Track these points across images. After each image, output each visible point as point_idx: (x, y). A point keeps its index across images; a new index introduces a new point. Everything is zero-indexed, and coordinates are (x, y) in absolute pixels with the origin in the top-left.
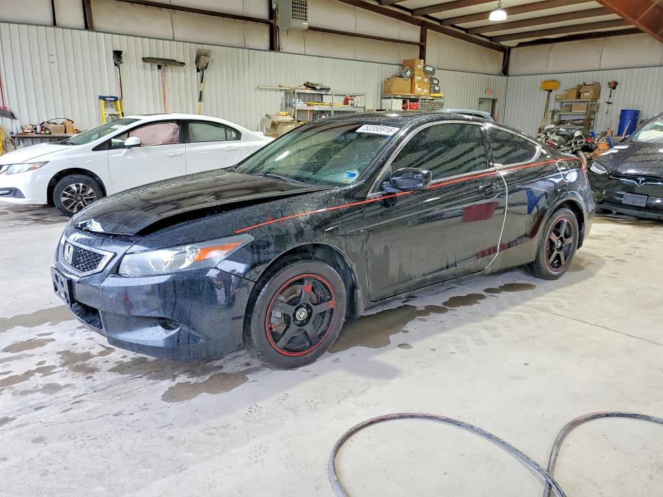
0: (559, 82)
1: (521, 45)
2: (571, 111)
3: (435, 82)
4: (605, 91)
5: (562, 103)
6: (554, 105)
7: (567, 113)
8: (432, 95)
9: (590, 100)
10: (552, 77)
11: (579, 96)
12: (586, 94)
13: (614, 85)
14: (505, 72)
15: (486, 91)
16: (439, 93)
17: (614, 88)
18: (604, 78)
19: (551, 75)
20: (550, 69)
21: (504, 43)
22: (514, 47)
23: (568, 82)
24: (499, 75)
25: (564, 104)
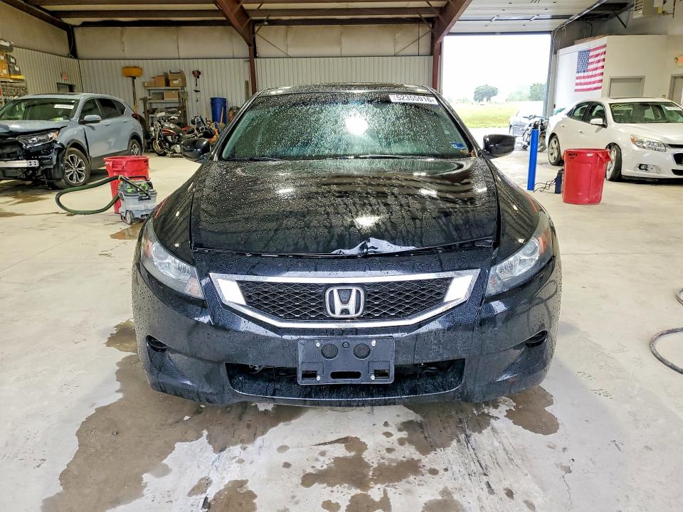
0: (141, 69)
1: (85, 24)
2: (163, 99)
3: (12, 60)
4: (190, 80)
5: (149, 90)
6: (141, 93)
7: (160, 101)
8: (12, 77)
9: (180, 88)
10: (132, 63)
11: (168, 83)
12: (175, 82)
13: (197, 74)
14: (74, 53)
15: (61, 76)
16: (20, 75)
17: (198, 77)
18: (187, 67)
19: (132, 61)
20: (128, 54)
21: (67, 20)
22: (79, 26)
23: (152, 70)
24: (68, 57)
25: (152, 92)
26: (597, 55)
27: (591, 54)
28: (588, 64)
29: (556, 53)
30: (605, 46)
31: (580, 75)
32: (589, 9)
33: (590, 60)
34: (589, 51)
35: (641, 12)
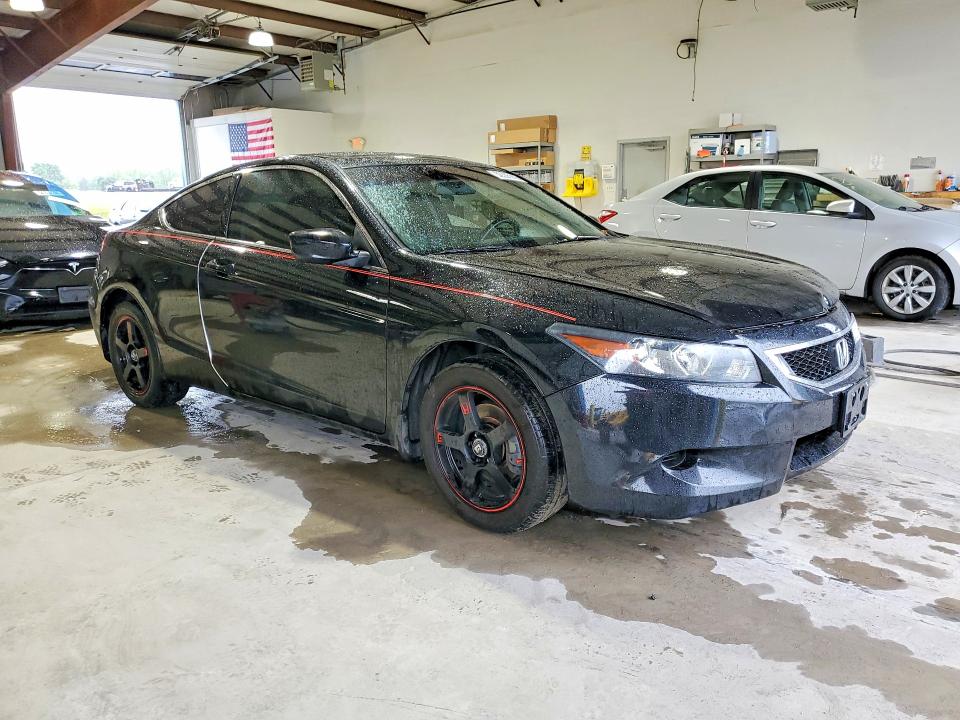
26: (261, 131)
27: (249, 129)
28: (248, 141)
29: (188, 123)
30: (270, 121)
31: (236, 154)
32: (232, 72)
33: (250, 137)
34: (246, 124)
35: (312, 84)
